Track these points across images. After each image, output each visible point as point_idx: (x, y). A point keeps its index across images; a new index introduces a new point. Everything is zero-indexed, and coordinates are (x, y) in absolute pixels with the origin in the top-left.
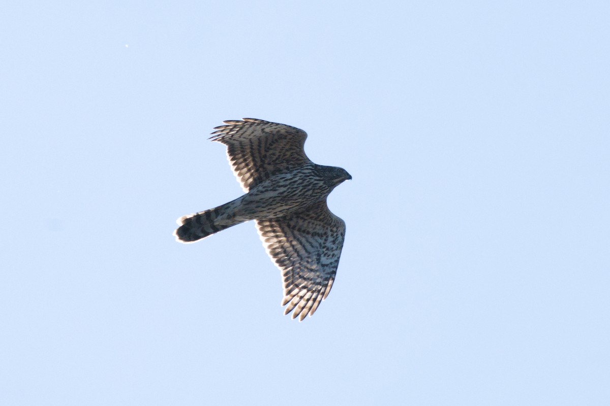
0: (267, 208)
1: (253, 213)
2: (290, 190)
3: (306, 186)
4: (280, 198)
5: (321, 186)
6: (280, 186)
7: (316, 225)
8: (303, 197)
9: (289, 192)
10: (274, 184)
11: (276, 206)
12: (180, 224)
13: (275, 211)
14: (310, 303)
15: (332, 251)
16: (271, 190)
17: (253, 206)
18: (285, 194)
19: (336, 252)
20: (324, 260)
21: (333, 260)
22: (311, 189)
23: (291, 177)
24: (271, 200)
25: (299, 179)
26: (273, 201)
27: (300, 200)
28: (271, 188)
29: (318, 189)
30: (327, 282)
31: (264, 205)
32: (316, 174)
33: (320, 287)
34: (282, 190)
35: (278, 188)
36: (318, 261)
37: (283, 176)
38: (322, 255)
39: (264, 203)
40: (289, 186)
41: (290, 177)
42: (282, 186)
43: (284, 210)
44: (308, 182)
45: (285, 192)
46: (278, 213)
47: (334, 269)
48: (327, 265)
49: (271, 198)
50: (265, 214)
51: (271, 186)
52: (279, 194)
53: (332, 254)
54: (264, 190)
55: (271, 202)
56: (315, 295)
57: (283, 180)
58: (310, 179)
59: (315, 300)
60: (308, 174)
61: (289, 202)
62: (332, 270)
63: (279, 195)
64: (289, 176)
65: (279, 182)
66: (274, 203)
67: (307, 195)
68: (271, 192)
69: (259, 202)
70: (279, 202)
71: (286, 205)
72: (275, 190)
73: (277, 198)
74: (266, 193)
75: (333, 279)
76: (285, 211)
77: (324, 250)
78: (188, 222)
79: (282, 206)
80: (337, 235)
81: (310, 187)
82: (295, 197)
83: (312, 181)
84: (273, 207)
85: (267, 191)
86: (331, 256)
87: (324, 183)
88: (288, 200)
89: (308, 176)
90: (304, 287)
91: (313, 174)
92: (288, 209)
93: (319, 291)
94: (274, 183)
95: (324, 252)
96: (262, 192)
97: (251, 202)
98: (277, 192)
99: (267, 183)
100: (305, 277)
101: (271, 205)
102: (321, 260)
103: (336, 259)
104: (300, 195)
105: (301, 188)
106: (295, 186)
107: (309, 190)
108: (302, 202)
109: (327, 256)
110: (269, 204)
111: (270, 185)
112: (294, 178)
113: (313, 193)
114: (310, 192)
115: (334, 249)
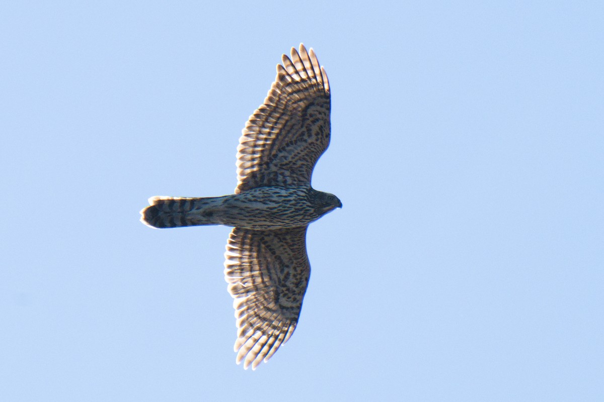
0: (249, 218)
1: (233, 218)
2: (281, 208)
3: (298, 209)
4: (267, 213)
5: (312, 214)
6: (271, 201)
7: (287, 252)
8: (292, 219)
9: (279, 210)
10: (266, 197)
11: (260, 219)
12: (151, 203)
13: (255, 223)
14: (266, 348)
15: (294, 294)
16: (261, 202)
17: (235, 211)
18: (275, 210)
19: (298, 297)
20: (283, 301)
21: (294, 305)
22: (302, 214)
23: (287, 195)
24: (258, 211)
25: (294, 200)
26: (260, 213)
27: (287, 221)
28: (262, 200)
29: (308, 216)
30: (286, 329)
31: (247, 214)
32: (308, 199)
33: (277, 333)
34: (273, 205)
35: (269, 202)
36: (276, 300)
37: (277, 190)
38: (281, 295)
39: (248, 212)
40: (281, 204)
41: (285, 195)
42: (274, 201)
43: (265, 225)
44: (301, 206)
45: (275, 208)
46: (257, 226)
47: (296, 317)
48: (287, 308)
49: (257, 209)
50: (243, 223)
51: (262, 198)
52: (268, 208)
53: (293, 297)
54: (253, 199)
55: (257, 214)
56: (271, 340)
57: (278, 195)
58: (304, 203)
59: (271, 346)
60: (302, 198)
61: (275, 220)
62: (293, 316)
63: (268, 210)
64: (284, 193)
65: (272, 196)
66: (260, 216)
67: (295, 219)
68: (261, 204)
69: (243, 209)
70: (264, 217)
71: (271, 221)
72: (265, 203)
73: (264, 212)
74: (254, 203)
75: (295, 327)
76: (266, 227)
77: (284, 289)
78: (160, 203)
79: (265, 221)
80: (301, 278)
81: (302, 212)
82: (284, 217)
83: (305, 206)
84: (257, 219)
85: (256, 201)
86: (291, 299)
87: (315, 211)
88: (275, 217)
89: (301, 200)
90: (259, 329)
91: (306, 198)
92: (269, 226)
93: (276, 337)
94: (265, 195)
95: (283, 292)
96: (250, 201)
97: (235, 207)
98: (267, 206)
99: (258, 193)
100: (261, 315)
101: (255, 217)
102: (280, 301)
103: (298, 304)
104: (289, 217)
105: (293, 210)
106: (288, 205)
107: (300, 215)
108: (287, 224)
109: (286, 297)
110: (254, 215)
111: (261, 195)
112: (289, 196)
113: (303, 218)
114: (301, 217)
115: (296, 292)
